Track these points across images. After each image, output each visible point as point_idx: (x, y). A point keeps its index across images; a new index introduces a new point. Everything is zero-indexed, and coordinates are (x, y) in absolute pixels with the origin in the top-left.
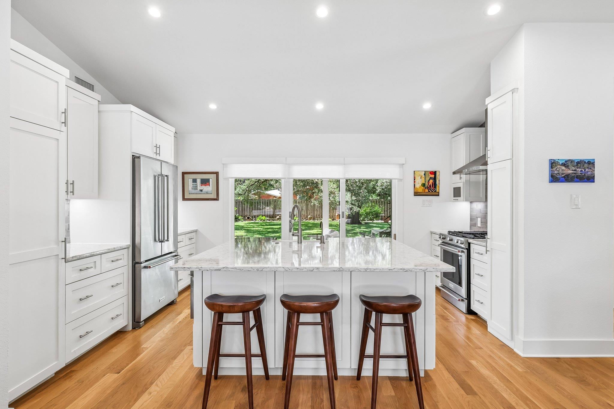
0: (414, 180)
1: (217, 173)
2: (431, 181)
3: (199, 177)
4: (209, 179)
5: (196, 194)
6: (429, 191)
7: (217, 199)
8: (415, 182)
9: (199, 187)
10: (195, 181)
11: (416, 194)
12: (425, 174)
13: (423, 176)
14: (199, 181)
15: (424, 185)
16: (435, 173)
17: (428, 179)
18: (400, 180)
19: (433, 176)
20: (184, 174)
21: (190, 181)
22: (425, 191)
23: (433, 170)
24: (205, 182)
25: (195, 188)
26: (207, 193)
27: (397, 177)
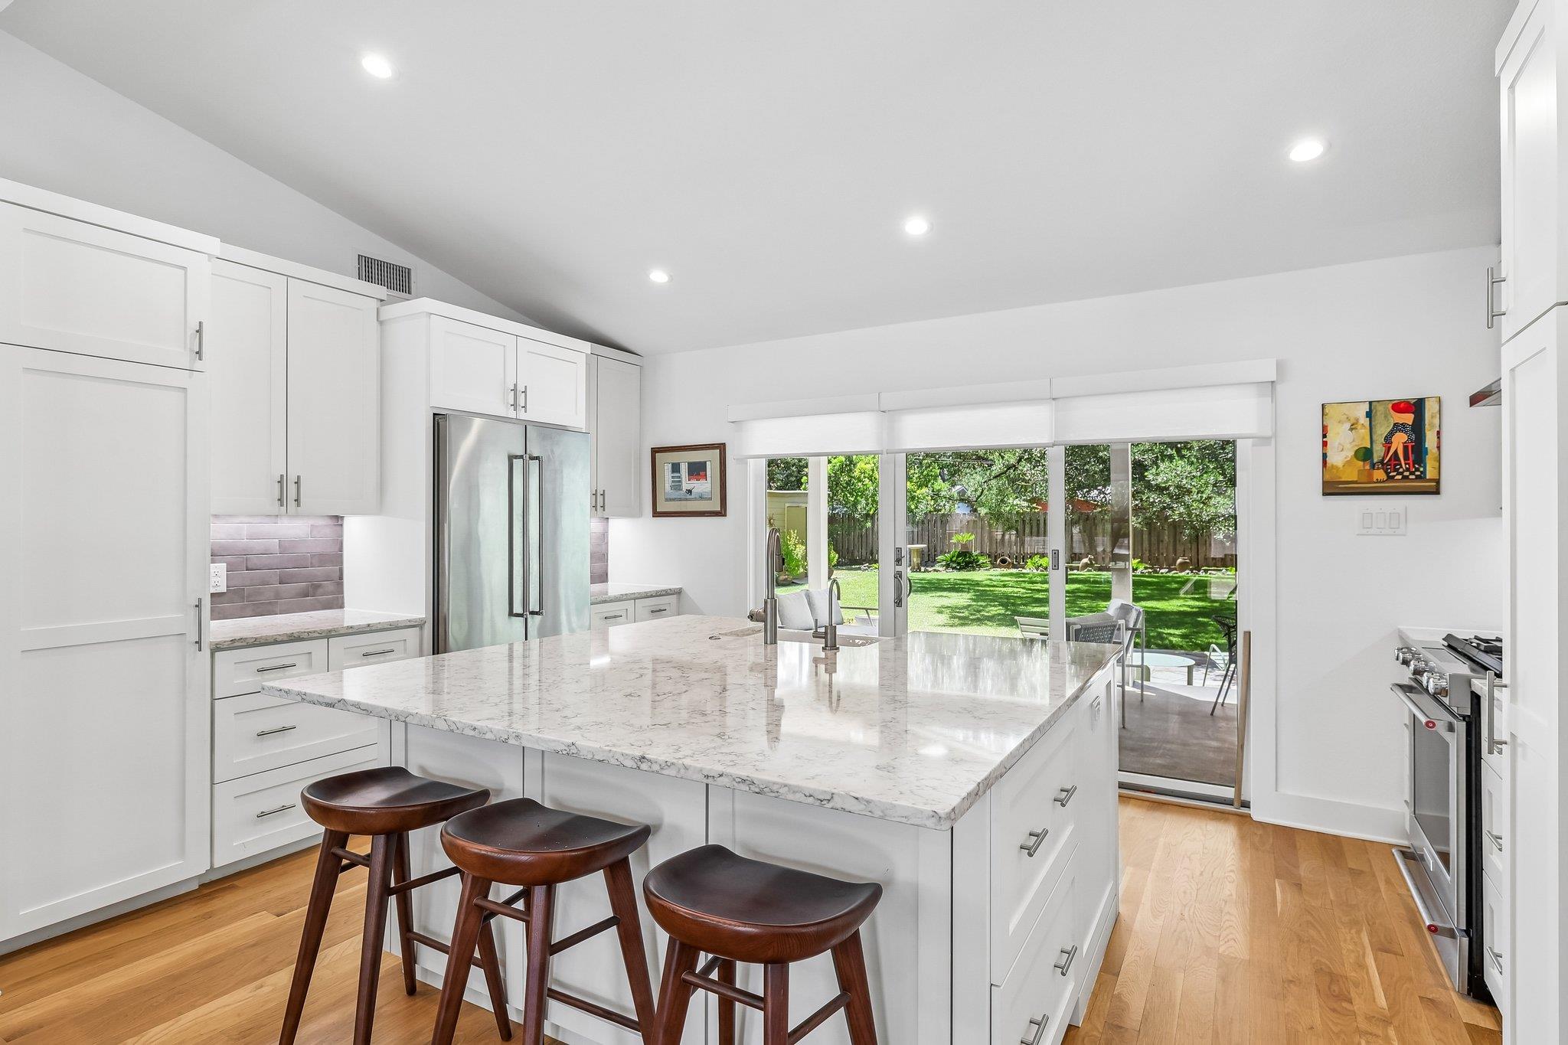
0: (1324, 436)
1: (721, 447)
2: (1400, 440)
3: (685, 459)
4: (705, 462)
5: (680, 500)
6: (1390, 478)
7: (722, 513)
8: (1325, 444)
9: (686, 484)
10: (676, 468)
11: (1333, 488)
12: (1369, 415)
13: (1365, 421)
14: (684, 468)
15: (1365, 454)
16: (1417, 407)
17: (1382, 431)
18: (1262, 440)
19: (1408, 418)
20: (655, 451)
21: (668, 468)
22: (1370, 475)
23: (1408, 393)
24: (697, 470)
25: (677, 486)
26: (701, 498)
27: (1251, 428)
